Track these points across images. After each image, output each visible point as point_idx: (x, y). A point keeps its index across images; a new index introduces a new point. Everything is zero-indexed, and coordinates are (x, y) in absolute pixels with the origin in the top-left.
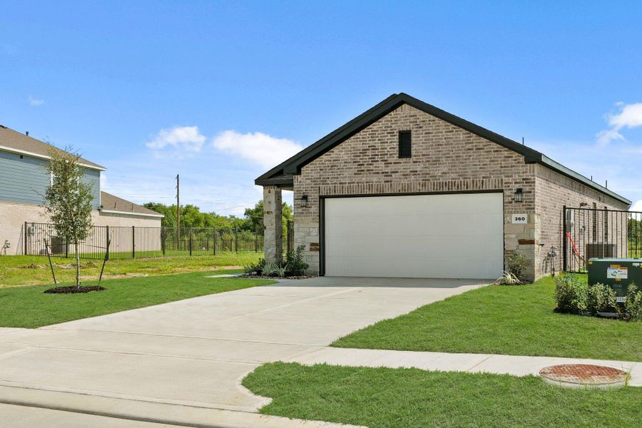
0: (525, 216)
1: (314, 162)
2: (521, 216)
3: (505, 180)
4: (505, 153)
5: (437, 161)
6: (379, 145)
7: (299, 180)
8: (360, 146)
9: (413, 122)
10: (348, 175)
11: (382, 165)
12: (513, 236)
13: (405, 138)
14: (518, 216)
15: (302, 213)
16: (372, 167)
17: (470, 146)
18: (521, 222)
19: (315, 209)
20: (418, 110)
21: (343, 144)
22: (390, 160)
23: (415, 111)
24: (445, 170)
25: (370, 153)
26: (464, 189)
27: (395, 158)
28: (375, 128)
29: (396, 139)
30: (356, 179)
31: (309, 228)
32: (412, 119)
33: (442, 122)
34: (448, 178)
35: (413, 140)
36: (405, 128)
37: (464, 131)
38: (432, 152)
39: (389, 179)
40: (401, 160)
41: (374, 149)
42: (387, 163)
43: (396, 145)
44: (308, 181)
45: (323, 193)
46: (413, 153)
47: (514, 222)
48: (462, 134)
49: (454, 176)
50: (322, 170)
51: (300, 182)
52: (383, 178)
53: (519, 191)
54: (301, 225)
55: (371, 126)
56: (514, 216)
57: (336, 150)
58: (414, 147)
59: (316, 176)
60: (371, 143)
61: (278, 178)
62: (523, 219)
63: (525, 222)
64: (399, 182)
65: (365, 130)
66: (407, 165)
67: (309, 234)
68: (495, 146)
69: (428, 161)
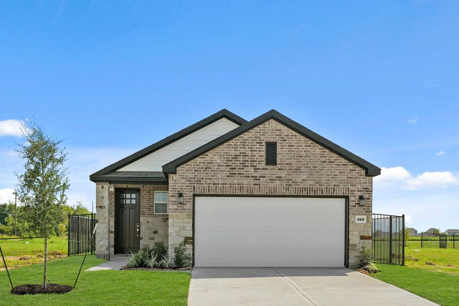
0: (365, 217)
1: (189, 163)
2: (361, 217)
3: (351, 188)
4: (351, 166)
5: (298, 170)
6: (249, 153)
7: (174, 179)
8: (232, 152)
9: (278, 135)
10: (221, 176)
11: (251, 170)
12: (356, 233)
13: (271, 148)
14: (359, 217)
15: (177, 209)
16: (242, 171)
17: (324, 159)
18: (362, 222)
19: (189, 206)
20: (283, 126)
21: (217, 149)
22: (259, 166)
23: (280, 126)
24: (305, 177)
25: (241, 159)
26: (320, 194)
27: (263, 165)
28: (246, 137)
29: (264, 148)
30: (229, 181)
31: (184, 223)
32: (278, 133)
33: (302, 138)
34: (306, 185)
35: (279, 150)
36: (272, 140)
37: (320, 146)
38: (293, 161)
39: (257, 182)
40: (268, 167)
41: (245, 155)
42: (256, 169)
43: (264, 153)
44: (183, 181)
45: (198, 192)
46: (278, 161)
47: (357, 222)
48: (318, 149)
49: (312, 183)
50: (196, 171)
51: (176, 181)
52: (252, 182)
53: (361, 198)
54: (176, 221)
55: (242, 135)
56: (357, 217)
57: (210, 154)
58: (279, 157)
59: (191, 176)
60: (242, 150)
61: (113, 175)
62: (363, 219)
63: (365, 222)
64: (266, 185)
65: (237, 138)
66: (272, 171)
67: (183, 229)
68: (343, 161)
69: (291, 169)
